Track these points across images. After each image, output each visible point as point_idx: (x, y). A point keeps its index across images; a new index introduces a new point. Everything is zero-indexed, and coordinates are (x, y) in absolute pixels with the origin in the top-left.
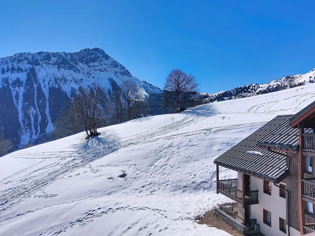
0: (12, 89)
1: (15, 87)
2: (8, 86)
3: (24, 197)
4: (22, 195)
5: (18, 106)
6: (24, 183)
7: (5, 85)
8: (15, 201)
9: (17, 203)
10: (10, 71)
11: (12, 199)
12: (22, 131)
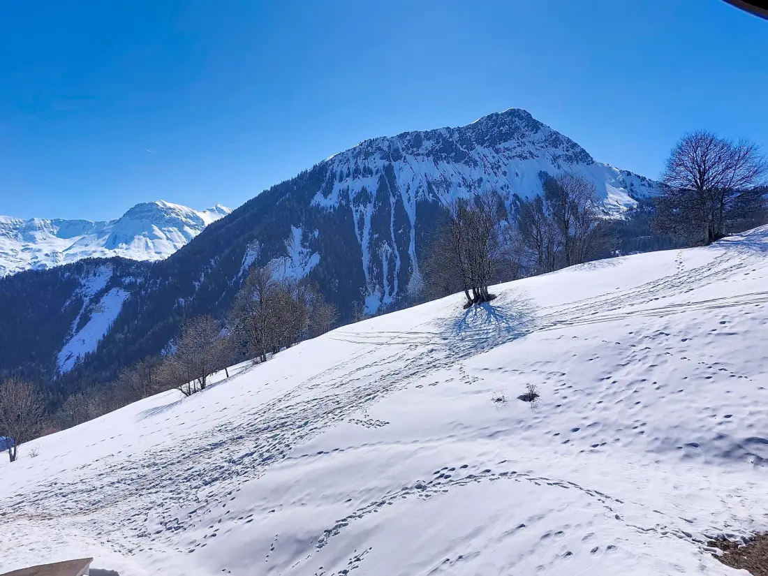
0: (354, 209)
1: (359, 206)
2: (348, 205)
3: (334, 418)
4: (330, 415)
5: (362, 240)
6: (337, 391)
7: (344, 203)
8: (319, 425)
9: (320, 429)
10: (351, 176)
11: (315, 421)
12: (366, 289)
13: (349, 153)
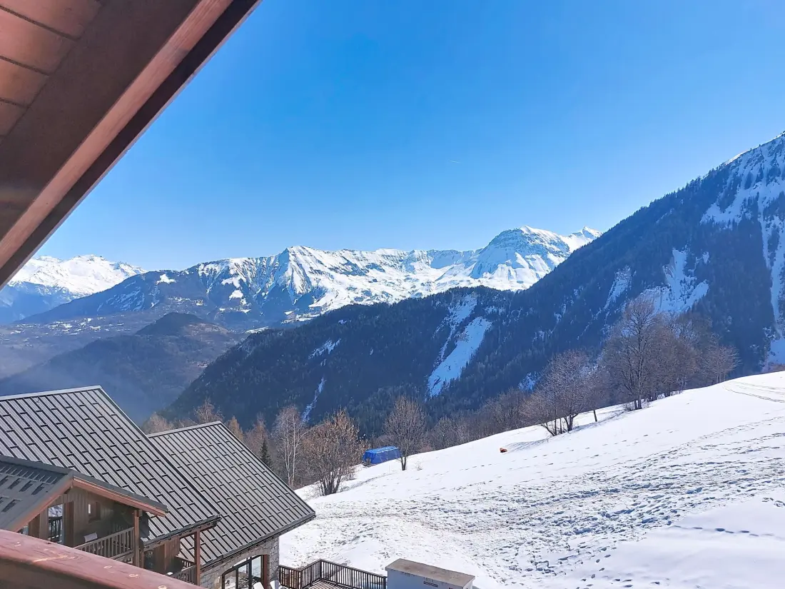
0: (763, 224)
1: (772, 218)
2: (755, 218)
3: (739, 491)
4: (733, 486)
5: (772, 264)
6: (743, 458)
7: (749, 216)
8: (718, 494)
9: (719, 500)
10: (765, 179)
11: (712, 489)
12: (774, 330)
13: (765, 149)
